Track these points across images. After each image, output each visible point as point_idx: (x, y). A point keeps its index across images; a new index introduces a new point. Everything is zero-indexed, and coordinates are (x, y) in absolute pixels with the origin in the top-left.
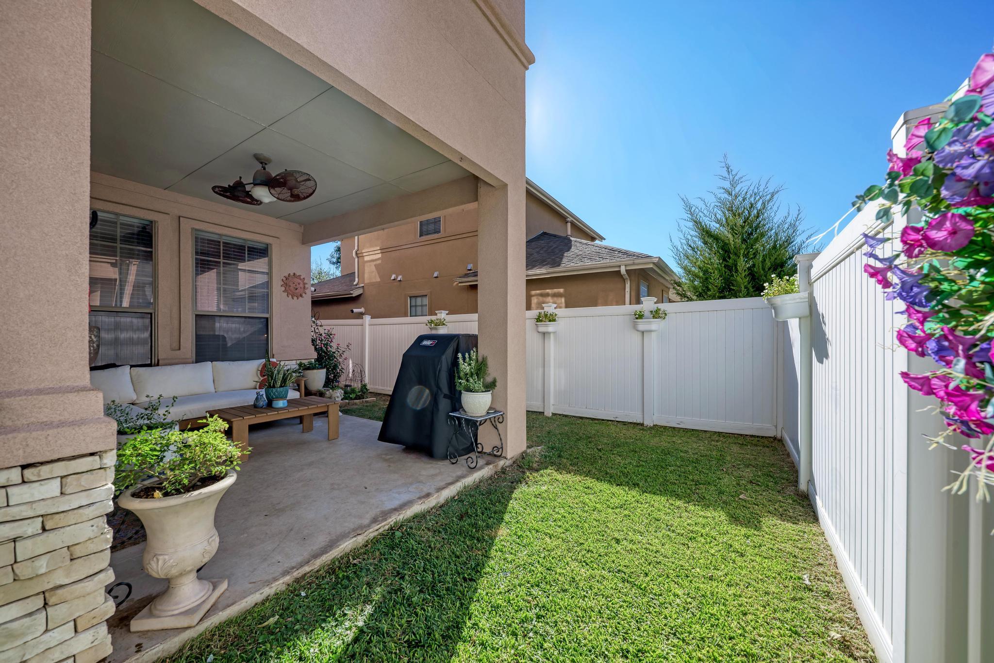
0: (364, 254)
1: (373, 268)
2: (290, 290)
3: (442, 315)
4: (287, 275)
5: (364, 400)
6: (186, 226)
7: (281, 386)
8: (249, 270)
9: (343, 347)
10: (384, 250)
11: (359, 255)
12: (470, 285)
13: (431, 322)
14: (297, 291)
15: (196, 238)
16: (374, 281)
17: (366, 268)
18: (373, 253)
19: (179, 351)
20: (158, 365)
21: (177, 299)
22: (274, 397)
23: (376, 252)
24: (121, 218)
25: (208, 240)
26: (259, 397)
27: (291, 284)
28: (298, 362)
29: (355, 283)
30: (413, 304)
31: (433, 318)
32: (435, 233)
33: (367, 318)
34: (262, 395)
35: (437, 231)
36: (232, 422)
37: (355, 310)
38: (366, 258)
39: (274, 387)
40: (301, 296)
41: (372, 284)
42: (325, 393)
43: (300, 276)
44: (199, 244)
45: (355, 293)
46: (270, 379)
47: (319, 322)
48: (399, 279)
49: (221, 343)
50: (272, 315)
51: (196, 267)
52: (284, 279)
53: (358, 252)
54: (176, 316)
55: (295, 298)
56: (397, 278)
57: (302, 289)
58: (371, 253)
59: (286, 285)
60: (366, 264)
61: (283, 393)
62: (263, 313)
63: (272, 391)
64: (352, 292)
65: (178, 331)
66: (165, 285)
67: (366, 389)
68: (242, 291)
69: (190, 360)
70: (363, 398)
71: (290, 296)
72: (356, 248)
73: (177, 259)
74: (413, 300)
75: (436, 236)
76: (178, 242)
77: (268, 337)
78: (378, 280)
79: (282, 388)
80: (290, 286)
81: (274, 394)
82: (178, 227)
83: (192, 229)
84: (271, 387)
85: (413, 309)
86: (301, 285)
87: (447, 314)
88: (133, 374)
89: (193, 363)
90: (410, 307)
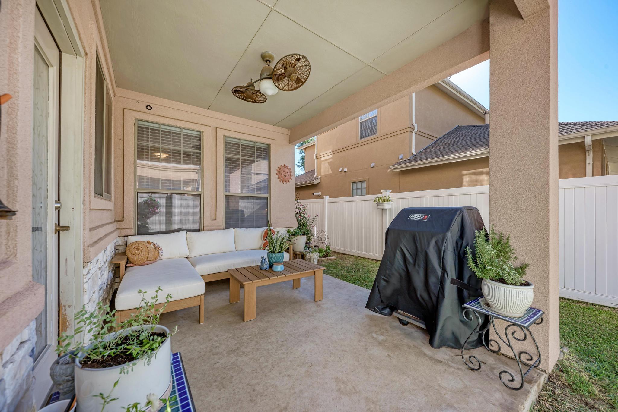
0: (321, 156)
1: (327, 165)
2: (282, 177)
3: (387, 193)
4: (280, 166)
5: (329, 258)
6: (221, 133)
7: (279, 252)
8: (257, 173)
9: (312, 218)
10: (334, 152)
11: (318, 157)
12: (401, 171)
13: (379, 199)
14: (286, 177)
15: (226, 142)
16: (327, 173)
17: (322, 165)
18: (327, 155)
19: (215, 221)
20: (203, 230)
21: (215, 184)
22: (274, 261)
23: (329, 154)
24: (184, 131)
25: (233, 144)
26: (263, 260)
27: (282, 172)
28: (287, 229)
29: (315, 176)
30: (355, 187)
31: (380, 196)
32: (372, 135)
33: (326, 198)
34: (266, 259)
35: (373, 133)
36: (244, 285)
37: (315, 194)
38: (322, 159)
39: (274, 252)
40: (288, 181)
41: (326, 176)
42: (306, 255)
43: (288, 166)
44: (228, 146)
45: (316, 182)
46: (271, 246)
47: (299, 201)
48: (345, 171)
49: (240, 215)
50: (270, 195)
51: (226, 162)
52: (278, 169)
53: (317, 156)
54: (214, 196)
55: (285, 183)
56: (343, 170)
57: (289, 176)
58: (325, 155)
59: (279, 173)
60: (322, 163)
61: (280, 258)
62: (265, 193)
63: (272, 256)
64: (313, 182)
65: (215, 207)
66: (208, 174)
67: (329, 249)
68: (253, 185)
69: (222, 227)
70: (328, 257)
71: (282, 181)
72: (316, 153)
73: (214, 157)
74: (355, 185)
75: (373, 137)
76: (215, 146)
77: (268, 211)
78: (330, 172)
79: (279, 254)
80: (281, 174)
81: (274, 258)
82: (215, 136)
83: (224, 136)
84: (272, 253)
85: (355, 191)
86: (289, 173)
87: (390, 193)
88: (188, 236)
89: (223, 229)
90: (353, 190)
